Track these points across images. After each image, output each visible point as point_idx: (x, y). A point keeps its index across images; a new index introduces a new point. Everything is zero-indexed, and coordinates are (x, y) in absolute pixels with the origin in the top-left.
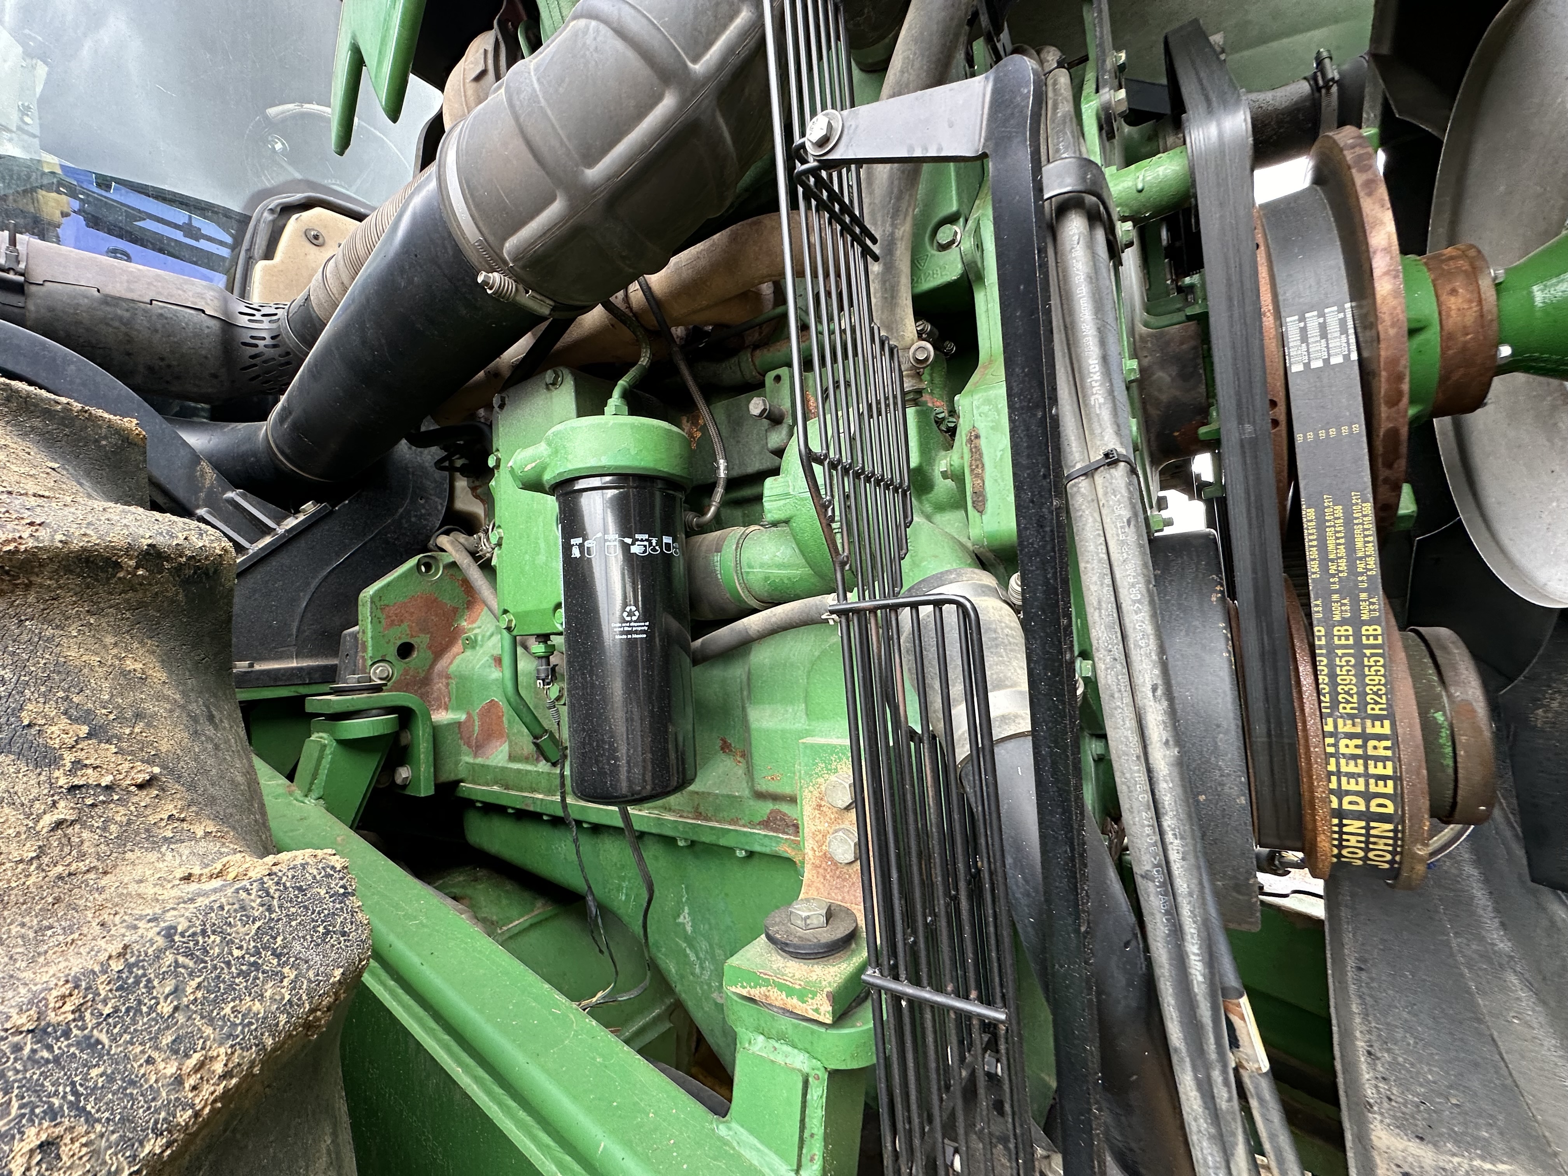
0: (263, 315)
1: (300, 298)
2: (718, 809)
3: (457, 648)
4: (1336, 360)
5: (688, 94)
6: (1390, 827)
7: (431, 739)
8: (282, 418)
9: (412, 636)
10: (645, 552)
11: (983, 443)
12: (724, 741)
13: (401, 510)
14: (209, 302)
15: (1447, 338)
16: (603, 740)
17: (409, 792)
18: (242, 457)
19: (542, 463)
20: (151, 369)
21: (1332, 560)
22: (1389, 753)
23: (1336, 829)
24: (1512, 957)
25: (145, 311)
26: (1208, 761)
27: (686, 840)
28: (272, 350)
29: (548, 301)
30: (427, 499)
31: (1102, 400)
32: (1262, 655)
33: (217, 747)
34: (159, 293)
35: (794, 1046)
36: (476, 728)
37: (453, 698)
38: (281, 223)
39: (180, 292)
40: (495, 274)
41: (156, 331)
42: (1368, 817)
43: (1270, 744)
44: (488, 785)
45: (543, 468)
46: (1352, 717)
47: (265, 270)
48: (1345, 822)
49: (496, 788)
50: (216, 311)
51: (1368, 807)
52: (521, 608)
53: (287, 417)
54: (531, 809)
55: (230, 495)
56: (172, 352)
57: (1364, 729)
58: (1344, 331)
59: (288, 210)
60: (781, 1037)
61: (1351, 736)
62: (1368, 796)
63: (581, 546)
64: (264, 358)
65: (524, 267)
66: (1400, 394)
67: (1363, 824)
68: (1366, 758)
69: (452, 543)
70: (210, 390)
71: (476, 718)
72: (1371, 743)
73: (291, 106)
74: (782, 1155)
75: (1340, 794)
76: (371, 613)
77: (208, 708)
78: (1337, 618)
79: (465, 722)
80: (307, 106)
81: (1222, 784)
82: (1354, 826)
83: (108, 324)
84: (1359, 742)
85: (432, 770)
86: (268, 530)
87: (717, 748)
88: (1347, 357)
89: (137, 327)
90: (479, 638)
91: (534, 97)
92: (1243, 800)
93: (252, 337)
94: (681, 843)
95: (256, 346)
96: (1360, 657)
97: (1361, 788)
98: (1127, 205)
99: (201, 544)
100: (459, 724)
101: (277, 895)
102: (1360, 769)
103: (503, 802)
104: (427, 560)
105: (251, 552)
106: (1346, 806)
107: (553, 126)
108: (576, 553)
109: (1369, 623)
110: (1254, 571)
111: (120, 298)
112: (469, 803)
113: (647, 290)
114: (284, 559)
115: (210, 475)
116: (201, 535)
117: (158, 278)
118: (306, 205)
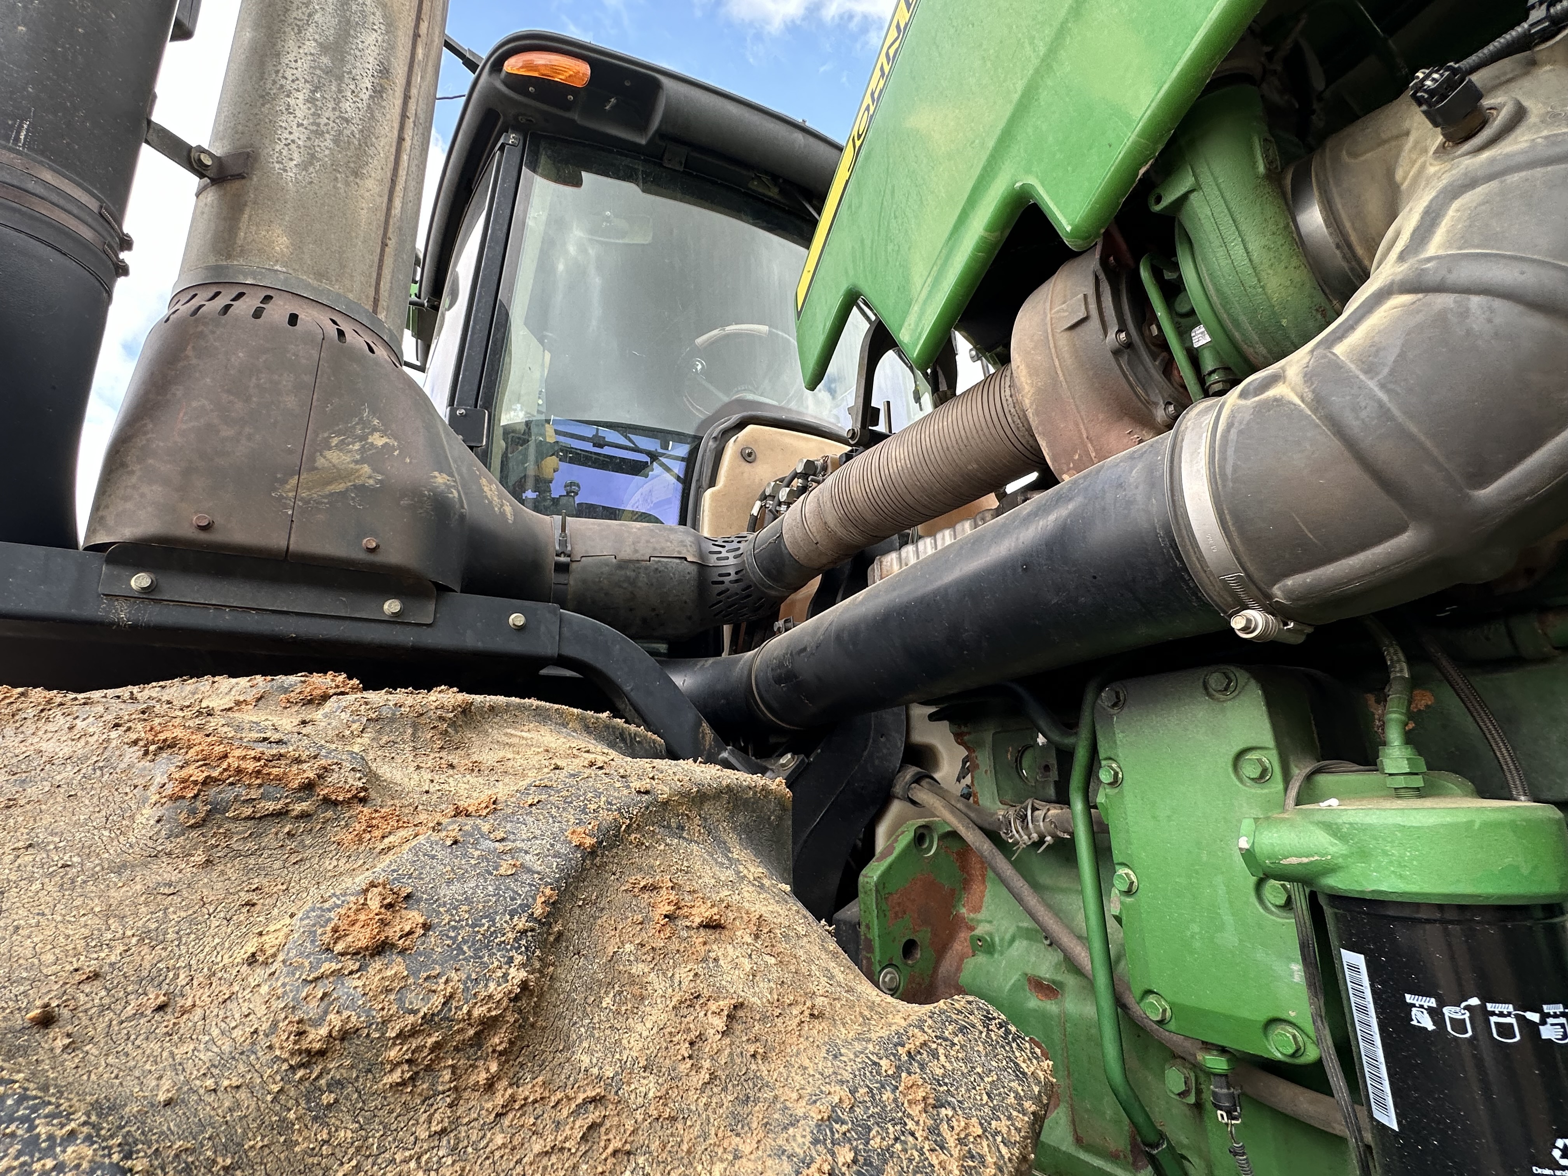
0: (728, 551)
9: (915, 931)
10: (1564, 1036)
13: (866, 753)
14: (687, 547)
20: (644, 621)
25: (646, 568)
28: (736, 585)
30: (888, 736)
34: (655, 549)
38: (721, 449)
39: (669, 544)
40: (1253, 612)
41: (652, 585)
45: (1330, 870)
47: (713, 497)
50: (694, 556)
55: (724, 755)
56: (662, 602)
59: (726, 434)
64: (728, 593)
73: (715, 332)
76: (877, 904)
80: (727, 328)
83: (620, 587)
89: (640, 584)
93: (721, 575)
95: (723, 582)
104: (922, 830)
108: (1423, 1020)
111: (630, 561)
115: (709, 736)
118: (741, 425)
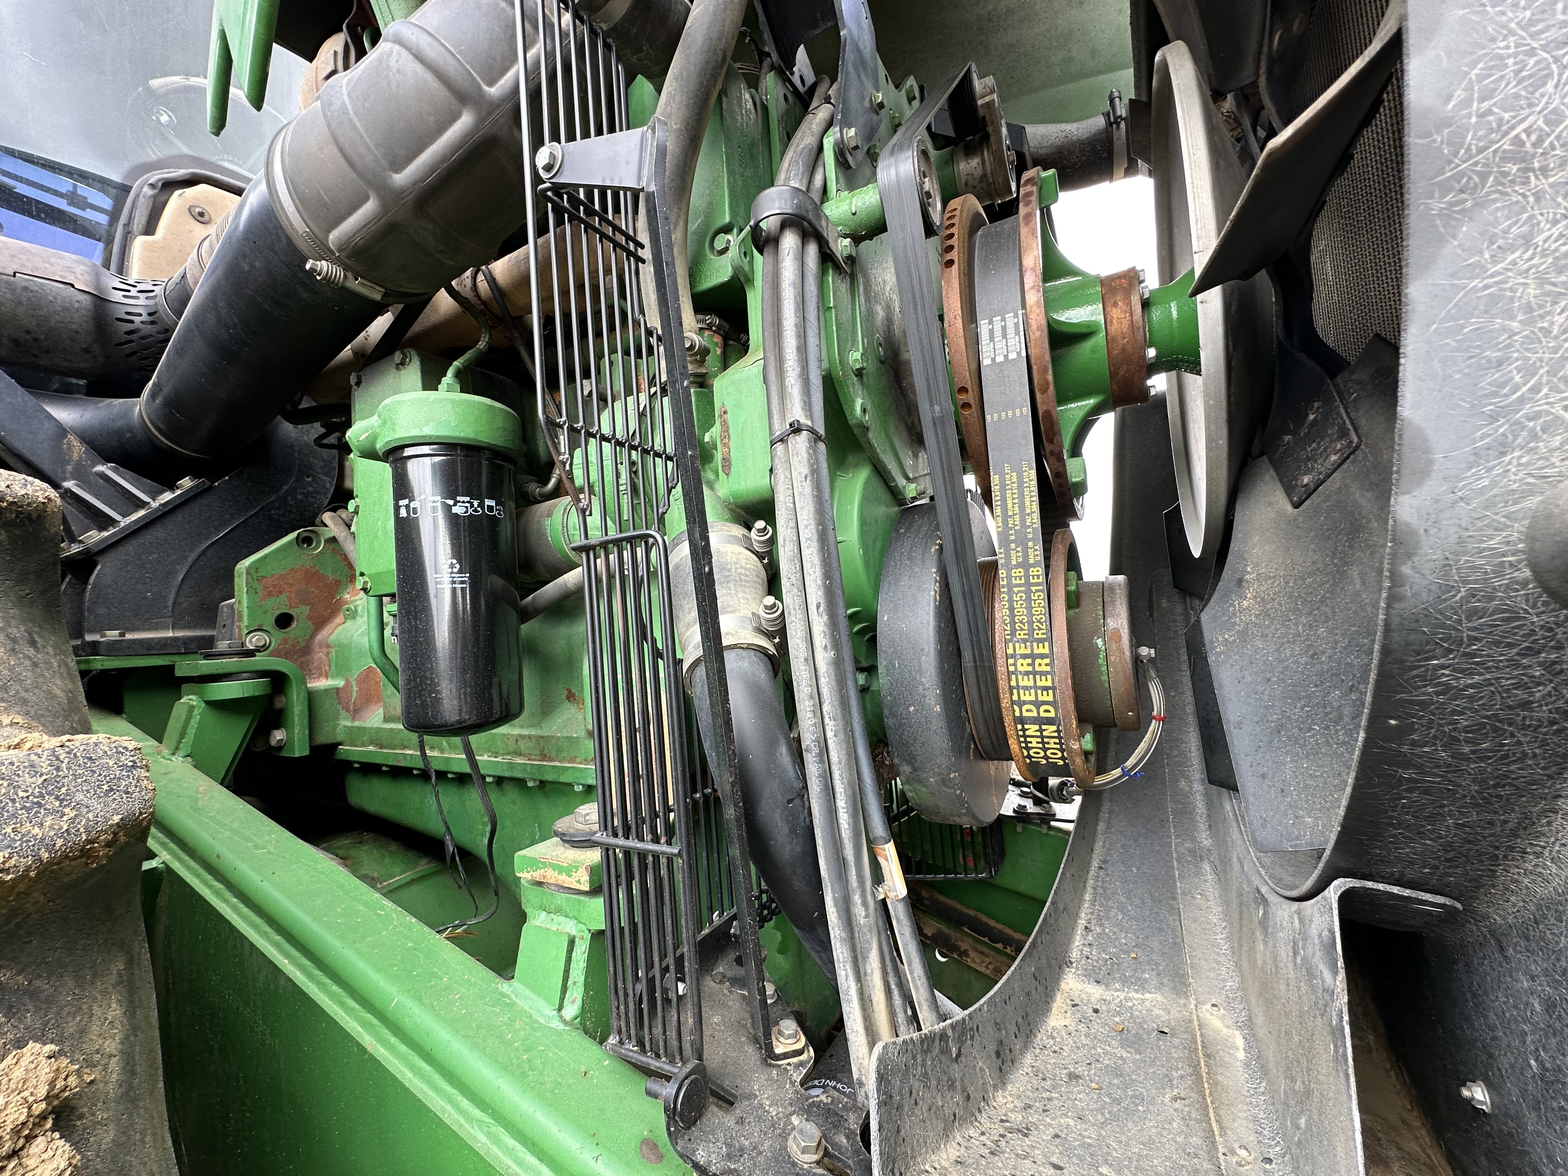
0: (139, 292)
1: (177, 276)
2: (559, 750)
3: (339, 619)
4: (1012, 356)
5: (484, 113)
6: (1054, 728)
7: (306, 703)
8: (153, 395)
9: (291, 607)
10: (466, 512)
11: (729, 417)
12: (570, 692)
13: (286, 488)
14: (79, 276)
15: (1110, 340)
16: (425, 677)
17: (285, 754)
18: (118, 433)
19: (374, 433)
20: (16, 342)
21: (1010, 517)
22: (1048, 669)
23: (1021, 733)
24: (1209, 850)
25: (9, 283)
26: (915, 679)
27: (534, 780)
28: (149, 327)
29: (378, 288)
30: (314, 477)
31: (793, 382)
32: (964, 594)
33: (35, 665)
34: (23, 266)
35: (566, 916)
36: (354, 695)
37: (333, 667)
38: (162, 199)
39: (47, 265)
40: (323, 262)
41: (20, 303)
42: (1041, 721)
43: (976, 668)
44: (364, 745)
45: (374, 438)
46: (1024, 641)
47: (146, 246)
48: (1026, 726)
49: (371, 748)
50: (87, 285)
51: (1038, 713)
52: (373, 571)
53: (157, 394)
54: (403, 764)
55: (100, 468)
56: (39, 326)
57: (1032, 650)
58: (1017, 333)
59: (170, 186)
60: (558, 911)
61: (1024, 656)
62: (1038, 704)
63: (407, 507)
64: (141, 334)
65: (349, 257)
66: (1047, 383)
67: (1037, 727)
68: (1035, 673)
69: (332, 518)
70: (82, 365)
71: (354, 683)
72: (1038, 661)
73: (177, 79)
74: (548, 1000)
75: (1021, 704)
76: (247, 584)
77: (30, 634)
78: (1014, 562)
79: (343, 688)
80: (193, 79)
81: (924, 696)
82: (1032, 729)
84: (1029, 661)
85: (307, 732)
86: (142, 504)
87: (564, 697)
88: (1019, 354)
90: (360, 609)
91: (343, 109)
92: (938, 708)
93: (128, 313)
94: (530, 784)
95: (132, 322)
96: (1028, 592)
97: (1033, 698)
98: (846, 225)
99: (23, 492)
100: (337, 689)
101: (67, 760)
102: (1031, 683)
103: (378, 761)
104: (307, 534)
105: (122, 524)
106: (1025, 714)
107: (361, 136)
108: (403, 513)
109: (1034, 566)
110: (952, 525)
112: (347, 766)
113: (491, 280)
114: (157, 533)
115: (77, 449)
116: (26, 485)
117: (23, 251)
118: (190, 182)
